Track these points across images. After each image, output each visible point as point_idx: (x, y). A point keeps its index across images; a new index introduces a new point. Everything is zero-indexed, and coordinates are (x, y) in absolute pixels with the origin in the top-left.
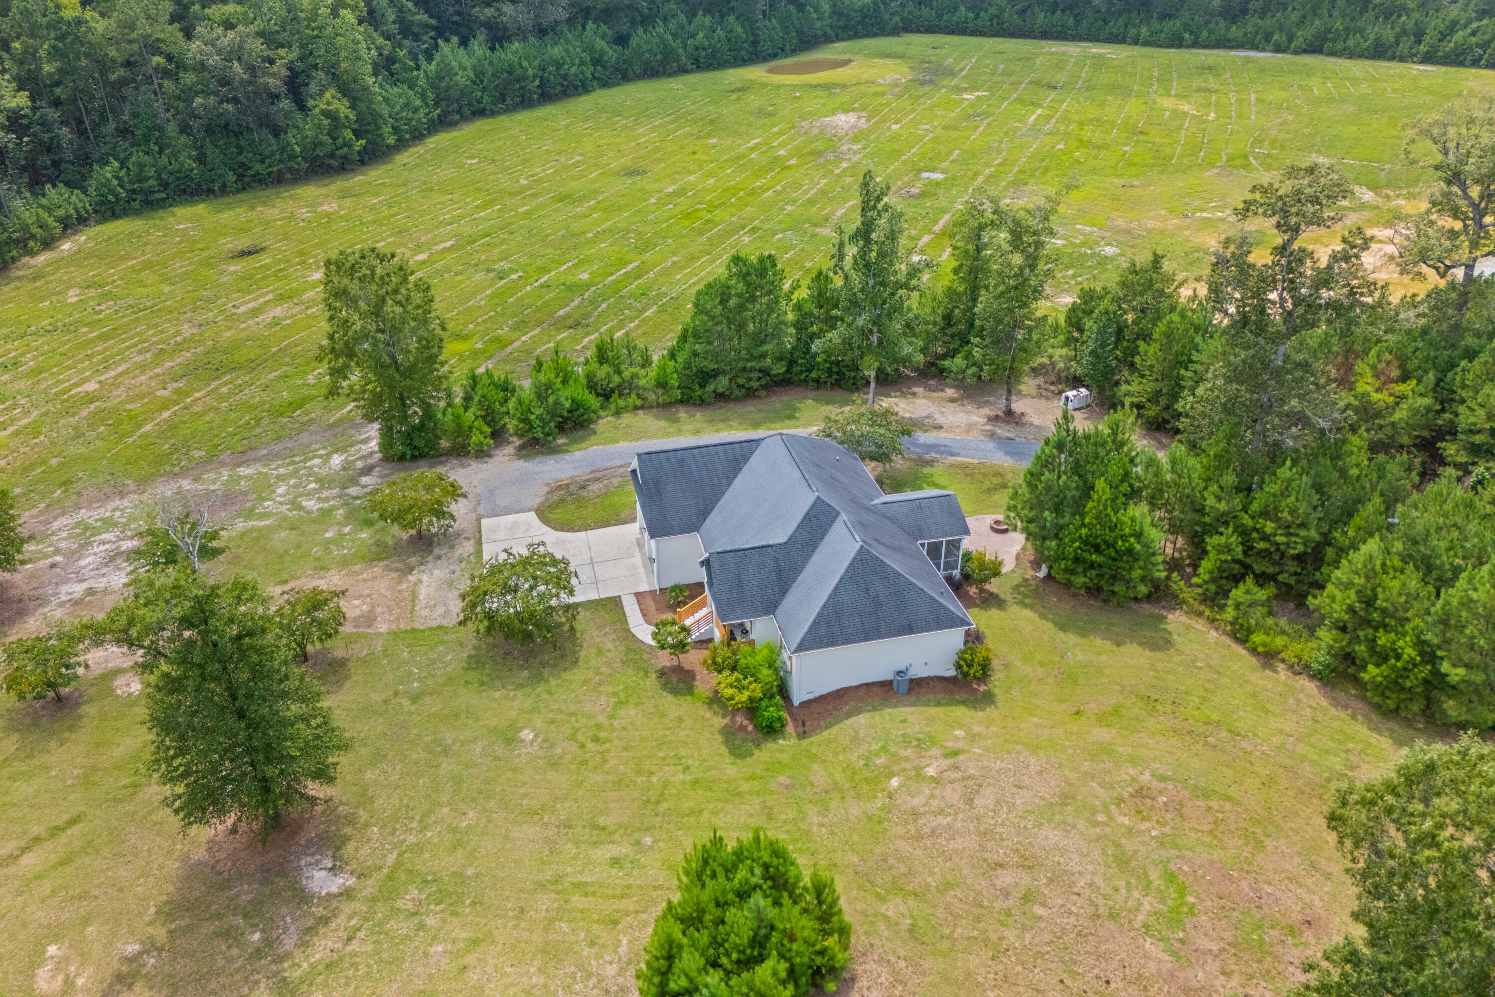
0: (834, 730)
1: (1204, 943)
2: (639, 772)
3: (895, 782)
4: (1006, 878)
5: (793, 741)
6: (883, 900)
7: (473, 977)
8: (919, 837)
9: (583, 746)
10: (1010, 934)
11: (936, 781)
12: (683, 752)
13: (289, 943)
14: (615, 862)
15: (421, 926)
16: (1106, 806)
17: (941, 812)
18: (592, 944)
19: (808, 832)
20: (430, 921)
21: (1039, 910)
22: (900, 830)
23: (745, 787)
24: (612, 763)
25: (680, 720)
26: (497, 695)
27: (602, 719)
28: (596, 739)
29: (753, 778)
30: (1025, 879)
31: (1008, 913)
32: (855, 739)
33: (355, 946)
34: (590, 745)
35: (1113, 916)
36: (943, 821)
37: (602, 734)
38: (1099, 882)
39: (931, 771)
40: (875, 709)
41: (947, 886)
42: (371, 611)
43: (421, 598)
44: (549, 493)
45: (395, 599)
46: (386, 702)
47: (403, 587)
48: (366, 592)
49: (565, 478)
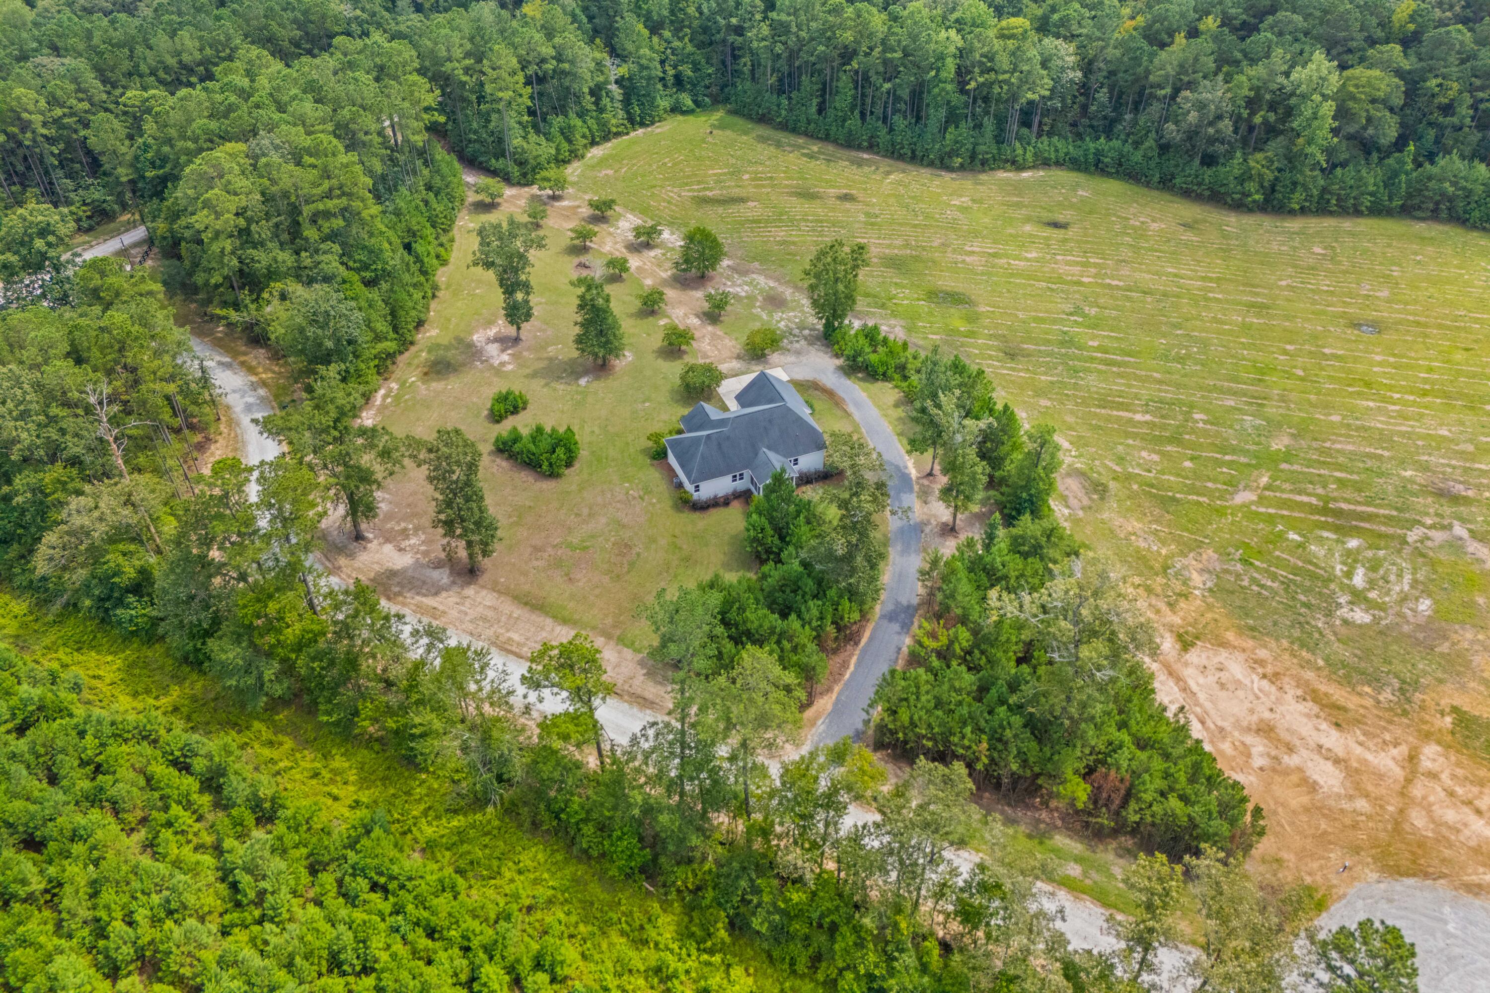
0: (654, 471)
1: (560, 552)
3: (627, 485)
4: (586, 510)
8: (602, 492)
10: (564, 511)
11: (627, 494)
16: (620, 535)
22: (605, 487)
23: (626, 454)
26: (667, 394)
29: (630, 455)
30: (585, 514)
31: (572, 511)
32: (648, 475)
33: (561, 392)
35: (570, 533)
36: (609, 497)
38: (583, 531)
39: (631, 492)
40: (663, 478)
42: (711, 357)
43: (722, 365)
44: (807, 381)
45: (719, 360)
46: (662, 372)
47: (728, 360)
48: (723, 353)
49: (823, 382)
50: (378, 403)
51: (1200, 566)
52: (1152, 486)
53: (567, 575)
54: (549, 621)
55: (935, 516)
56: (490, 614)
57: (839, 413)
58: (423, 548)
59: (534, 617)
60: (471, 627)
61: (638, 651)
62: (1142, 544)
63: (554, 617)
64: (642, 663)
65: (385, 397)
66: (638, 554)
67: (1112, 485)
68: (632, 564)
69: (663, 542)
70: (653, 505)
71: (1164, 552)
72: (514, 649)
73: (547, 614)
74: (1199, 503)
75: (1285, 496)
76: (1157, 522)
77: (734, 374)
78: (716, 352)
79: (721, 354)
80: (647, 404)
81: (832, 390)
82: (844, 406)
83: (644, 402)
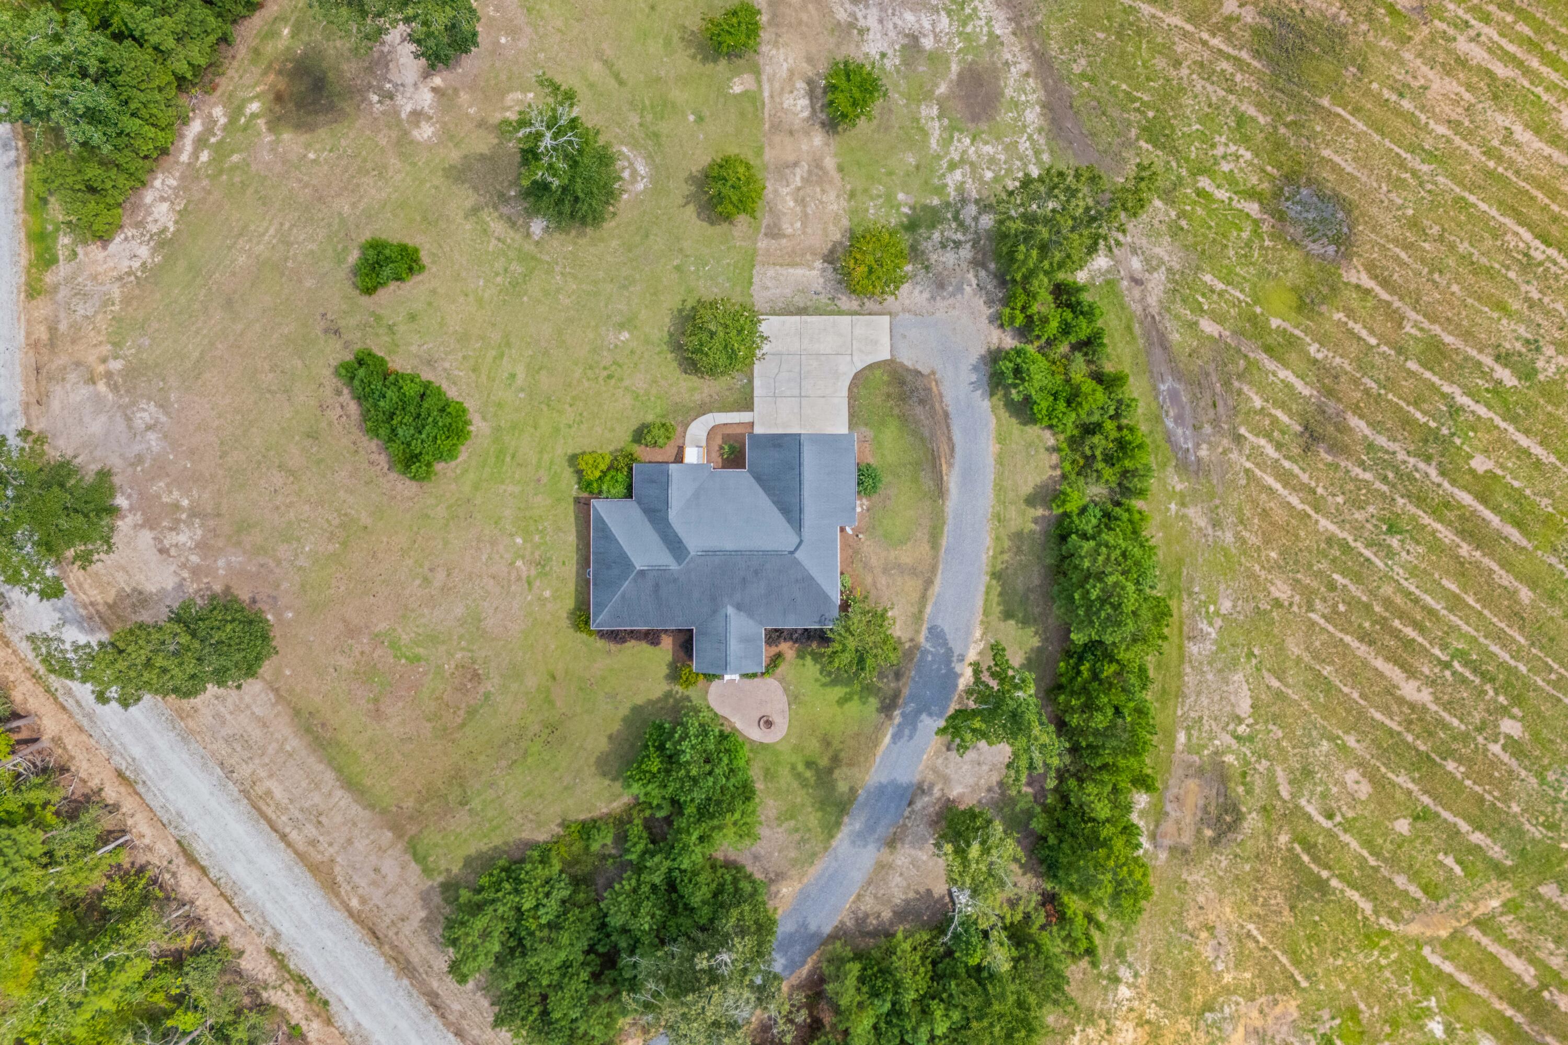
0: (572, 520)
1: (378, 652)
2: (574, 398)
3: (519, 540)
4: (440, 575)
5: (574, 494)
6: (448, 508)
7: (461, 299)
8: (479, 540)
9: (605, 368)
10: (410, 562)
11: (512, 564)
12: (584, 427)
13: (505, 210)
14: (513, 376)
15: (497, 274)
16: (471, 651)
17: (490, 558)
18: (464, 357)
19: (502, 482)
20: (499, 279)
21: (418, 582)
22: (487, 532)
23: (546, 457)
24: (586, 384)
25: (612, 430)
26: (667, 320)
27: (627, 383)
28: (610, 377)
29: (551, 463)
30: (437, 584)
31: (421, 566)
32: (559, 529)
33: (494, 242)
34: (605, 373)
35: (404, 616)
36: (484, 557)
37: (613, 381)
38: (423, 621)
39: (519, 563)
40: (578, 549)
41: (446, 543)
42: (784, 236)
43: (791, 270)
44: (918, 373)
45: (794, 251)
46: (681, 250)
47: (809, 257)
48: (809, 231)
49: (942, 388)
50: (184, 157)
51: (1259, 1023)
52: (1309, 847)
53: (376, 700)
54: (329, 776)
55: (946, 780)
56: (256, 733)
57: (927, 483)
58: (195, 559)
59: (312, 760)
60: (224, 751)
61: (427, 871)
62: (1208, 953)
63: (339, 770)
64: (425, 897)
65: (201, 142)
66: (487, 696)
67: (1252, 822)
68: (472, 712)
69: (531, 682)
70: (542, 601)
71: (1228, 978)
72: (269, 812)
73: (331, 763)
74: (1353, 909)
75: (1493, 948)
76: (1261, 920)
77: (802, 305)
78: (798, 225)
79: (804, 233)
80: (624, 336)
81: (946, 415)
82: (944, 467)
83: (622, 326)
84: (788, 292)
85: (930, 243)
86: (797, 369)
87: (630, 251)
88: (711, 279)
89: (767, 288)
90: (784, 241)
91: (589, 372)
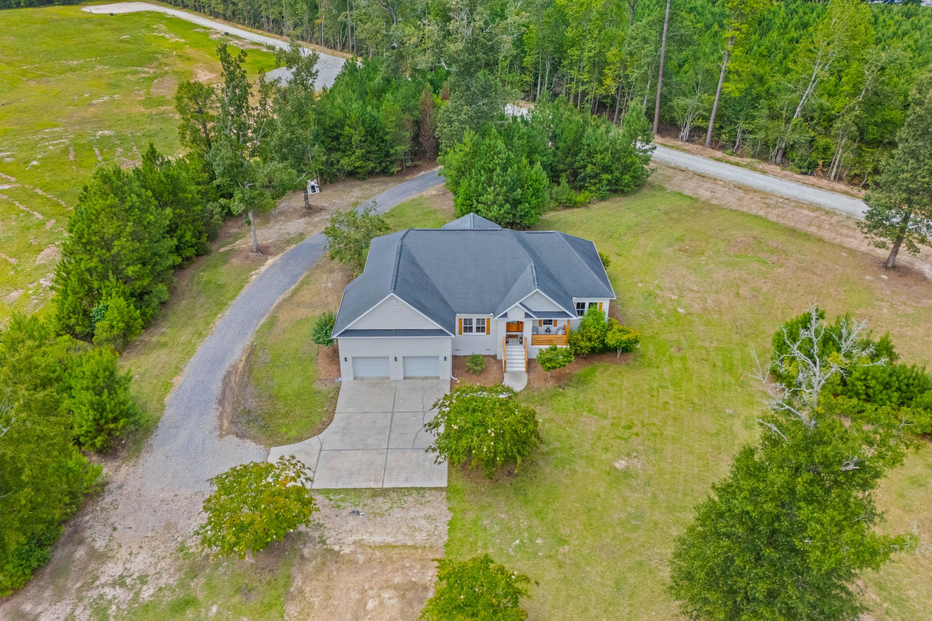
8: (720, 312)
11: (681, 297)
12: (646, 387)
14: (749, 428)
17: (704, 301)
22: (716, 317)
23: (679, 366)
25: (612, 384)
29: (671, 361)
32: (644, 317)
36: (710, 302)
42: (396, 587)
43: (390, 540)
44: (242, 436)
45: (383, 565)
46: (561, 565)
47: (361, 558)
48: (355, 596)
49: (217, 422)
77: (380, 500)
78: (371, 604)
79: (363, 592)
80: (620, 464)
81: (221, 402)
82: (241, 366)
83: (626, 474)
84: (398, 513)
85: (162, 583)
86: (393, 436)
87: (640, 564)
88: (510, 530)
89: (427, 517)
90: (398, 579)
91: (655, 430)
